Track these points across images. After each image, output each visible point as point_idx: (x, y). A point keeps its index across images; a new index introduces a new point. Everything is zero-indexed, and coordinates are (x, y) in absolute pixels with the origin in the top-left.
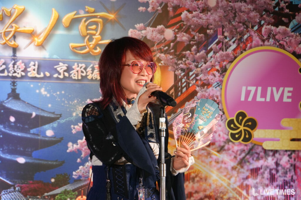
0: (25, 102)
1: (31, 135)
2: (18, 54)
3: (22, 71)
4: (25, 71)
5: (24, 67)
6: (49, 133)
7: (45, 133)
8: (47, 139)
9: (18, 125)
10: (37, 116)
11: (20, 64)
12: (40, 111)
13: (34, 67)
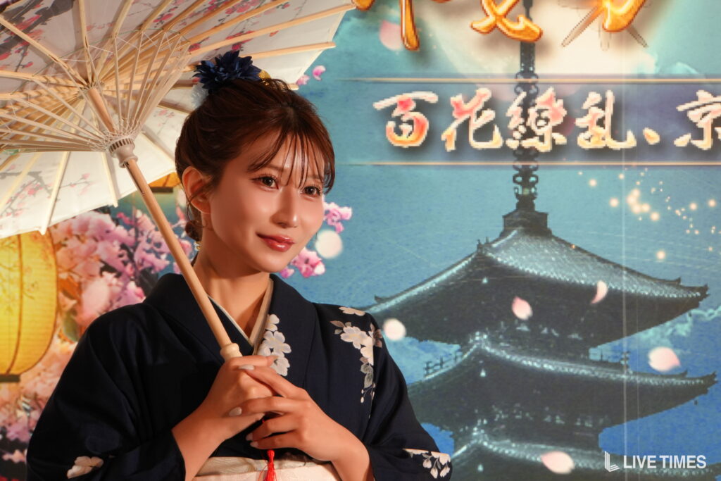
0: (569, 245)
1: (593, 368)
2: (542, 67)
3: (555, 129)
4: (566, 126)
5: (564, 113)
6: (662, 359)
7: (647, 359)
8: (652, 381)
9: (545, 331)
10: (613, 295)
11: (549, 102)
12: (625, 278)
13: (599, 113)
